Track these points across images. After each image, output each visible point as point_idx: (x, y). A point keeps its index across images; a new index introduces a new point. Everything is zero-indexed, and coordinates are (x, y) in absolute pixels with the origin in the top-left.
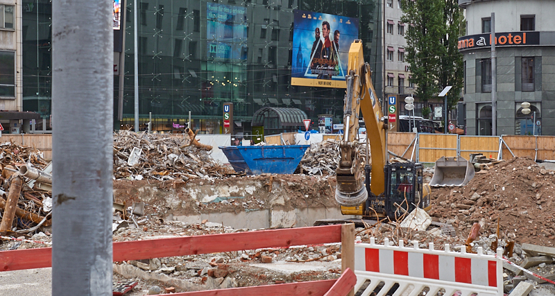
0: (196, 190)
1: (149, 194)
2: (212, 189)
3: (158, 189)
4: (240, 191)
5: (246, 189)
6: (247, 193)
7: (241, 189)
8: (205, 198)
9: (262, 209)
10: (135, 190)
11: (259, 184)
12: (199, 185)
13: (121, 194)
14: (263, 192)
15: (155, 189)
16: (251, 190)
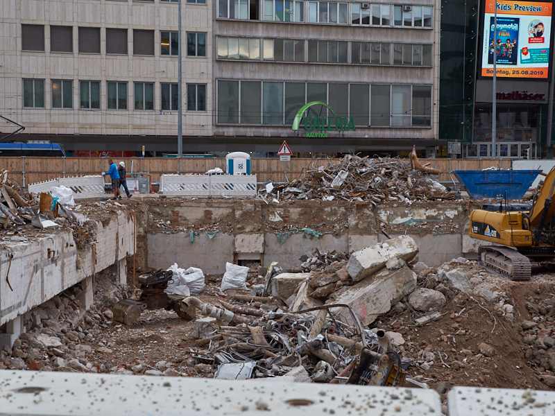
0: (388, 212)
1: (335, 214)
2: (406, 211)
3: (346, 209)
4: (439, 214)
5: (446, 212)
6: (447, 216)
7: (441, 212)
8: (397, 219)
9: (452, 233)
10: (321, 210)
11: (460, 209)
12: (393, 207)
13: (306, 213)
14: (463, 216)
15: (342, 209)
16: (451, 214)
